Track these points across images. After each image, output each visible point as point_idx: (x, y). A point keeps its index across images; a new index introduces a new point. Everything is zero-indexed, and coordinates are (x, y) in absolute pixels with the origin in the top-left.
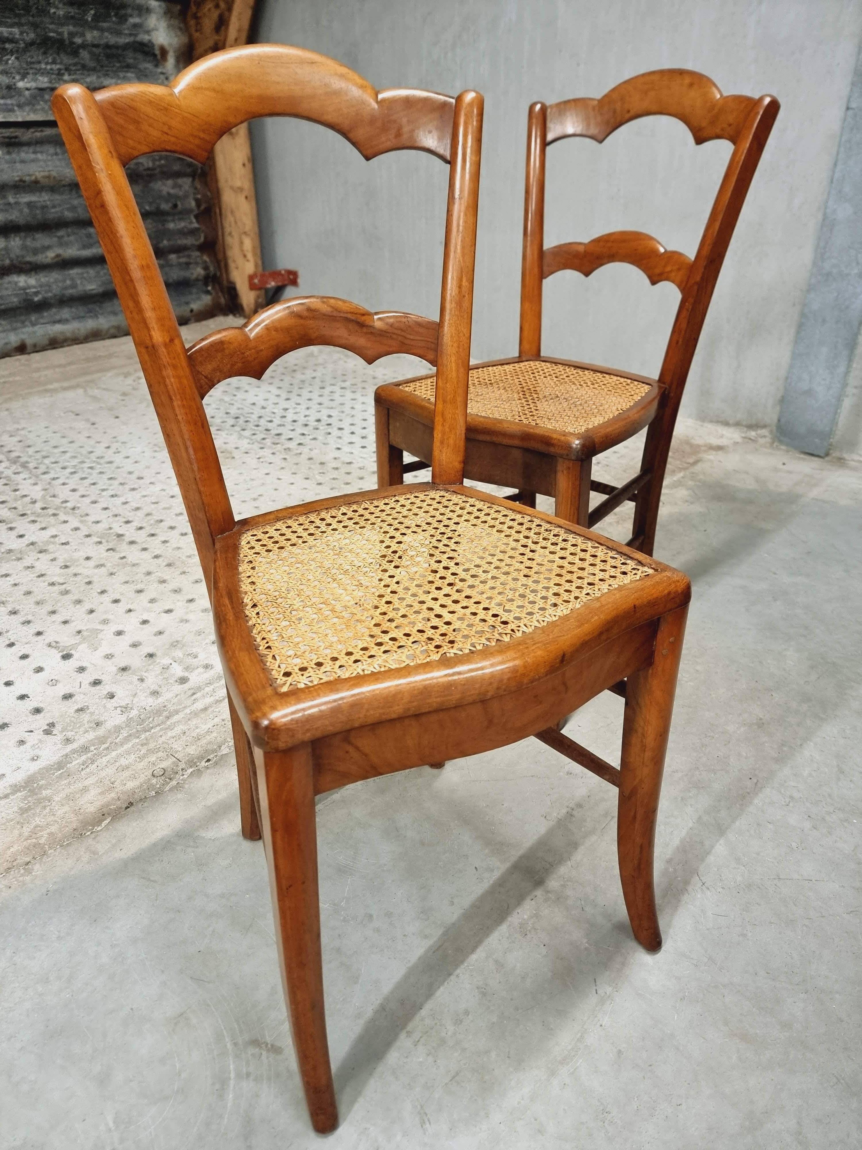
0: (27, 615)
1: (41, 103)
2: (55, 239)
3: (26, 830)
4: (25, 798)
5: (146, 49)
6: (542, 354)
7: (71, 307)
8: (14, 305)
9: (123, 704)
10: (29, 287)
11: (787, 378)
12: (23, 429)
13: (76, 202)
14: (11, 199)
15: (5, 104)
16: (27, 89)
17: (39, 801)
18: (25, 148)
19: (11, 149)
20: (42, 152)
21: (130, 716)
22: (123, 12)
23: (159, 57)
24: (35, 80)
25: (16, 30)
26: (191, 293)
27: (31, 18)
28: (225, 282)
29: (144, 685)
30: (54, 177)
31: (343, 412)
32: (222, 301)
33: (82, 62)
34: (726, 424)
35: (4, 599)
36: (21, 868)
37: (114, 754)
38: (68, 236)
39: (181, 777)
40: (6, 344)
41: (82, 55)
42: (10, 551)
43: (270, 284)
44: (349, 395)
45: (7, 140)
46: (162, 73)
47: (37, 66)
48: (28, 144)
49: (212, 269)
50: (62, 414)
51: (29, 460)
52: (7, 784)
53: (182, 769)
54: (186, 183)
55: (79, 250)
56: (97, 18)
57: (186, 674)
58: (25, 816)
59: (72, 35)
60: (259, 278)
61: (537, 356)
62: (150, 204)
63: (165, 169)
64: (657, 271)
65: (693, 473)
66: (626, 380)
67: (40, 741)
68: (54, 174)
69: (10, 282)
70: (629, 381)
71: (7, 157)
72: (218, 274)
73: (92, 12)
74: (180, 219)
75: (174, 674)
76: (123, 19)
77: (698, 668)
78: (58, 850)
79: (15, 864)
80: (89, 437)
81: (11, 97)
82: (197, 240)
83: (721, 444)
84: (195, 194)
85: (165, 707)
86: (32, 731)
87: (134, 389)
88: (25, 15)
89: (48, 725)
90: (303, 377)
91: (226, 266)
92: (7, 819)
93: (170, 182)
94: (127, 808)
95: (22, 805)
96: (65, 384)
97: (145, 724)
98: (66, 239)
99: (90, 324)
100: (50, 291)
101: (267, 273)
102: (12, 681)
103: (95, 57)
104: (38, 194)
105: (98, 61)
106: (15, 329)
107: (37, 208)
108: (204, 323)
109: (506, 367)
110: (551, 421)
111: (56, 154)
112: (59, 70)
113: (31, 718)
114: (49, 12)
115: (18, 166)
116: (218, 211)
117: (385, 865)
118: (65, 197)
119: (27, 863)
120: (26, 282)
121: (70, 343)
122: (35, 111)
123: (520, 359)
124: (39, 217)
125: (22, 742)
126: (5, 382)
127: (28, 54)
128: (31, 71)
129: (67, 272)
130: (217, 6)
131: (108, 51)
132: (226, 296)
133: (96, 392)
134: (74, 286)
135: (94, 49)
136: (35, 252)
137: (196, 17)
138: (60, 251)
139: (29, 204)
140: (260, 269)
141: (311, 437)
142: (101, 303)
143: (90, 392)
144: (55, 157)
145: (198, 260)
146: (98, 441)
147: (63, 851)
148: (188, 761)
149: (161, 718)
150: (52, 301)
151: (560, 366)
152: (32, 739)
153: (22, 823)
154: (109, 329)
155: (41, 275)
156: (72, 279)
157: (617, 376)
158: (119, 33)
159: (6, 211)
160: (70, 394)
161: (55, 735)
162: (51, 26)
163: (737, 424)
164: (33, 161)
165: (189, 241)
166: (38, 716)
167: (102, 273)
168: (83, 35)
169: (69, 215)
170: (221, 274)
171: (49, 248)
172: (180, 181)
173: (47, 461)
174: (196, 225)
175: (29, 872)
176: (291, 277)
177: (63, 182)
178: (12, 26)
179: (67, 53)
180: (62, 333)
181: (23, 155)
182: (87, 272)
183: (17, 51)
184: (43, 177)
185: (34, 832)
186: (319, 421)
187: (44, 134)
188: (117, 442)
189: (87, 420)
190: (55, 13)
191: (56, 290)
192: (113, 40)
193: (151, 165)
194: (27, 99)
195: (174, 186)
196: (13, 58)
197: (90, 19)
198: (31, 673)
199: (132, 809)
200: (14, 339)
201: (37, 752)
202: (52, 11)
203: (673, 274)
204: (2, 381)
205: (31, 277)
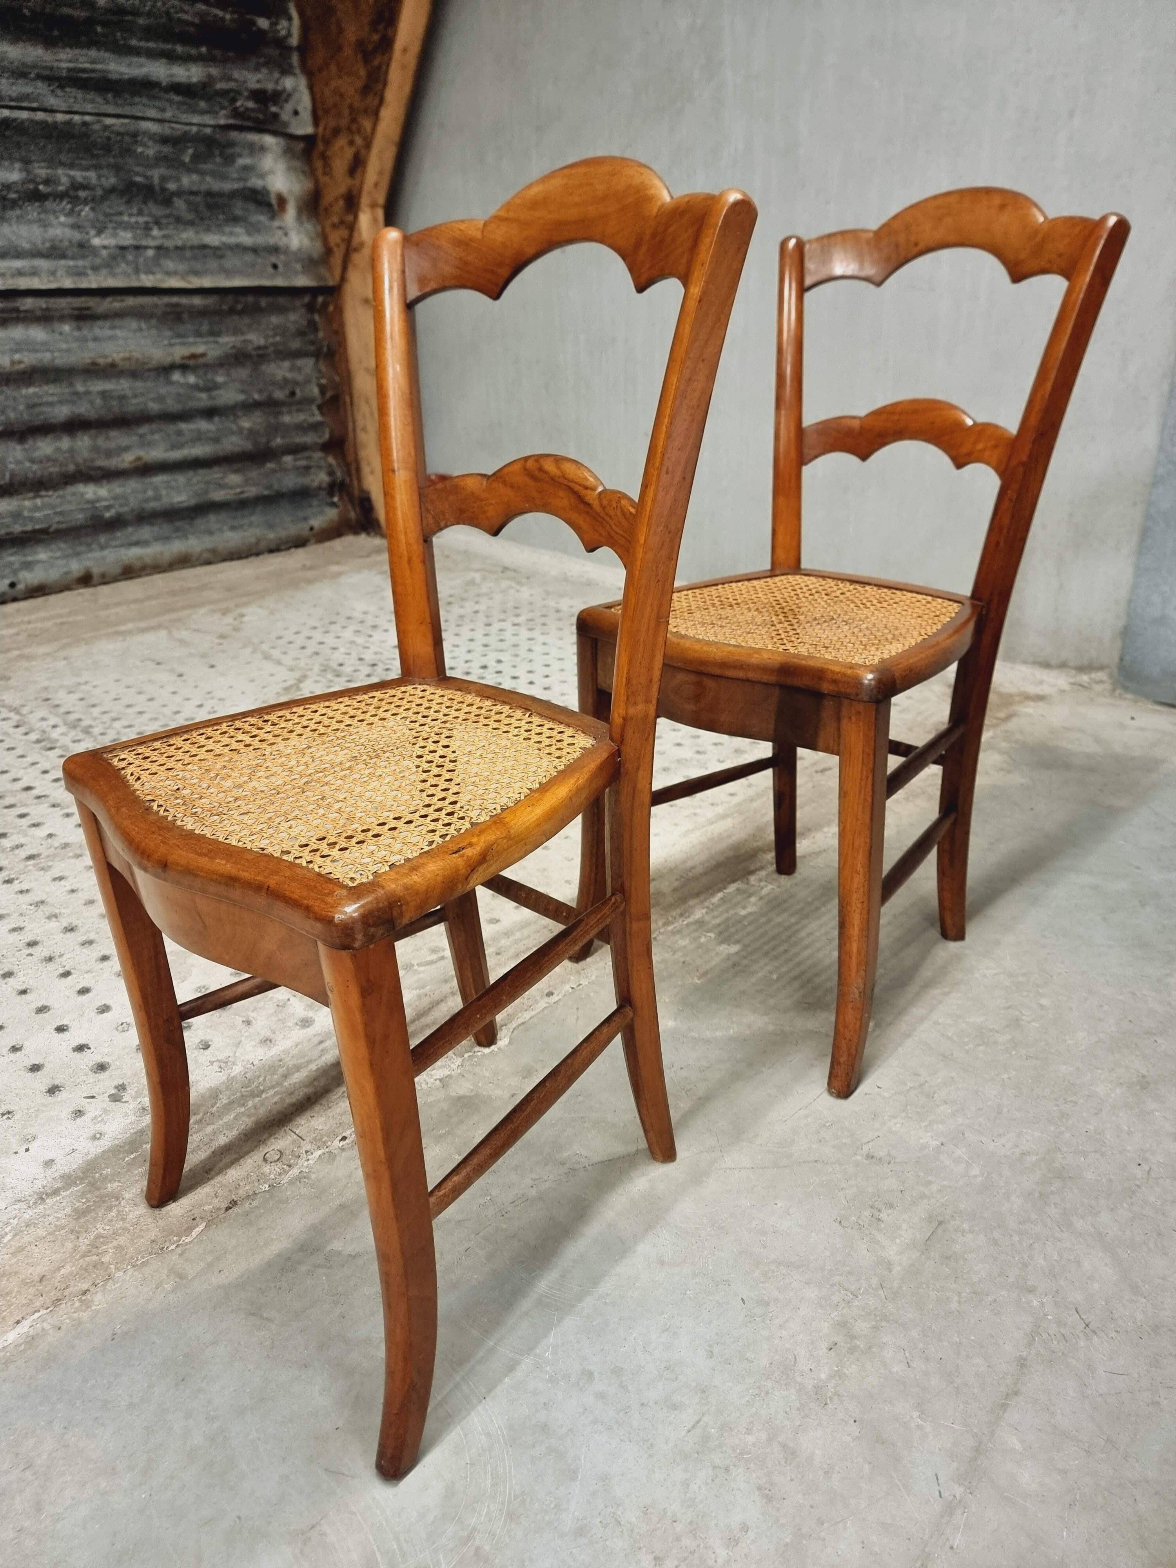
0: (88, 932)
1: (123, 265)
2: (135, 438)
3: (84, 1242)
4: (83, 1194)
5: (259, 197)
6: (803, 566)
7: (152, 524)
8: (78, 523)
9: (222, 1057)
10: (99, 500)
11: (1130, 601)
12: (86, 683)
13: (163, 391)
14: (80, 388)
15: (77, 267)
16: (105, 247)
17: (102, 1199)
18: (100, 323)
19: (82, 324)
20: (121, 328)
21: (233, 1074)
22: (229, 151)
23: (276, 207)
24: (115, 235)
25: (92, 175)
26: (310, 506)
27: (112, 160)
28: (356, 492)
29: (251, 1030)
30: (137, 360)
31: (517, 656)
32: (352, 515)
33: (175, 212)
34: (1046, 665)
35: (57, 911)
36: (76, 1299)
37: (209, 1129)
38: (153, 433)
39: (306, 1164)
40: (67, 573)
41: (176, 205)
42: (66, 846)
44: (524, 633)
45: (76, 312)
46: (280, 228)
47: (118, 218)
48: (105, 317)
49: (339, 474)
50: (138, 663)
51: (93, 723)
52: (57, 1174)
53: (307, 1152)
54: (307, 364)
55: (166, 450)
56: (196, 158)
57: (310, 1014)
58: (82, 1220)
59: (163, 179)
61: (796, 568)
62: (260, 391)
63: (280, 348)
64: (964, 450)
65: (1006, 732)
66: (924, 597)
67: (105, 1111)
68: (137, 355)
69: (73, 494)
70: (929, 598)
71: (77, 334)
72: (348, 480)
73: (190, 151)
74: (298, 411)
75: (293, 1014)
76: (229, 160)
77: (1044, 1001)
78: (130, 1273)
79: (66, 1293)
80: (174, 693)
81: (83, 257)
82: (320, 437)
83: (1041, 693)
84: (318, 378)
85: (280, 1060)
86: (93, 1097)
87: (236, 629)
88: (104, 156)
89: (116, 1087)
90: (462, 611)
91: (358, 470)
92: (56, 1226)
93: (287, 364)
94: (228, 1209)
95: (78, 1204)
96: (143, 624)
97: (253, 1086)
98: (149, 437)
99: (177, 547)
100: (127, 505)
102: (66, 1026)
103: (193, 207)
104: (114, 381)
105: (197, 211)
106: (78, 554)
107: (112, 398)
108: (327, 544)
109: (755, 582)
110: (830, 650)
111: (141, 330)
112: (147, 223)
113: (93, 1077)
114: (135, 151)
115: (91, 345)
116: (348, 399)
117: (607, 1295)
118: (150, 384)
119: (85, 1293)
120: (95, 493)
121: (148, 571)
122: (114, 275)
123: (772, 573)
124: (116, 409)
125: (79, 1113)
126: (62, 624)
127: (108, 203)
128: (110, 225)
129: (148, 480)
130: (351, 143)
131: (209, 200)
132: (358, 509)
133: (184, 634)
134: (157, 498)
135: (192, 198)
136: (109, 454)
137: (324, 157)
138: (141, 453)
139: (104, 394)
142: (193, 519)
143: (177, 634)
144: (138, 334)
145: (323, 463)
146: (187, 697)
147: (136, 1273)
148: (315, 1139)
149: (276, 1077)
150: (129, 517)
151: (830, 580)
152: (93, 1109)
153: (78, 1232)
154: (201, 554)
155: (115, 484)
156: (156, 489)
157: (912, 592)
158: (224, 177)
159: (73, 402)
160: (149, 637)
161: (127, 1102)
162: (138, 169)
163: (1063, 666)
164: (111, 338)
165: (309, 439)
166: (103, 1076)
167: (194, 481)
168: (178, 179)
169: (154, 407)
170: (351, 480)
171: (127, 449)
172: (300, 362)
173: (117, 725)
174: (318, 418)
175: (87, 1305)
177: (150, 366)
178: (87, 169)
179: (156, 202)
180: (140, 558)
181: (97, 331)
182: (176, 480)
183: (93, 200)
184: (124, 359)
185: (94, 1246)
186: (484, 667)
187: (124, 304)
188: (212, 698)
189: (172, 671)
190: (142, 153)
191: (134, 503)
192: (217, 185)
193: (262, 342)
194: (103, 259)
195: (292, 369)
196: (87, 208)
197: (187, 159)
198: (94, 1014)
199: (236, 1210)
200: (76, 567)
201: (100, 1127)
202: (140, 150)
203: (987, 453)
204: (59, 621)
205: (101, 487)
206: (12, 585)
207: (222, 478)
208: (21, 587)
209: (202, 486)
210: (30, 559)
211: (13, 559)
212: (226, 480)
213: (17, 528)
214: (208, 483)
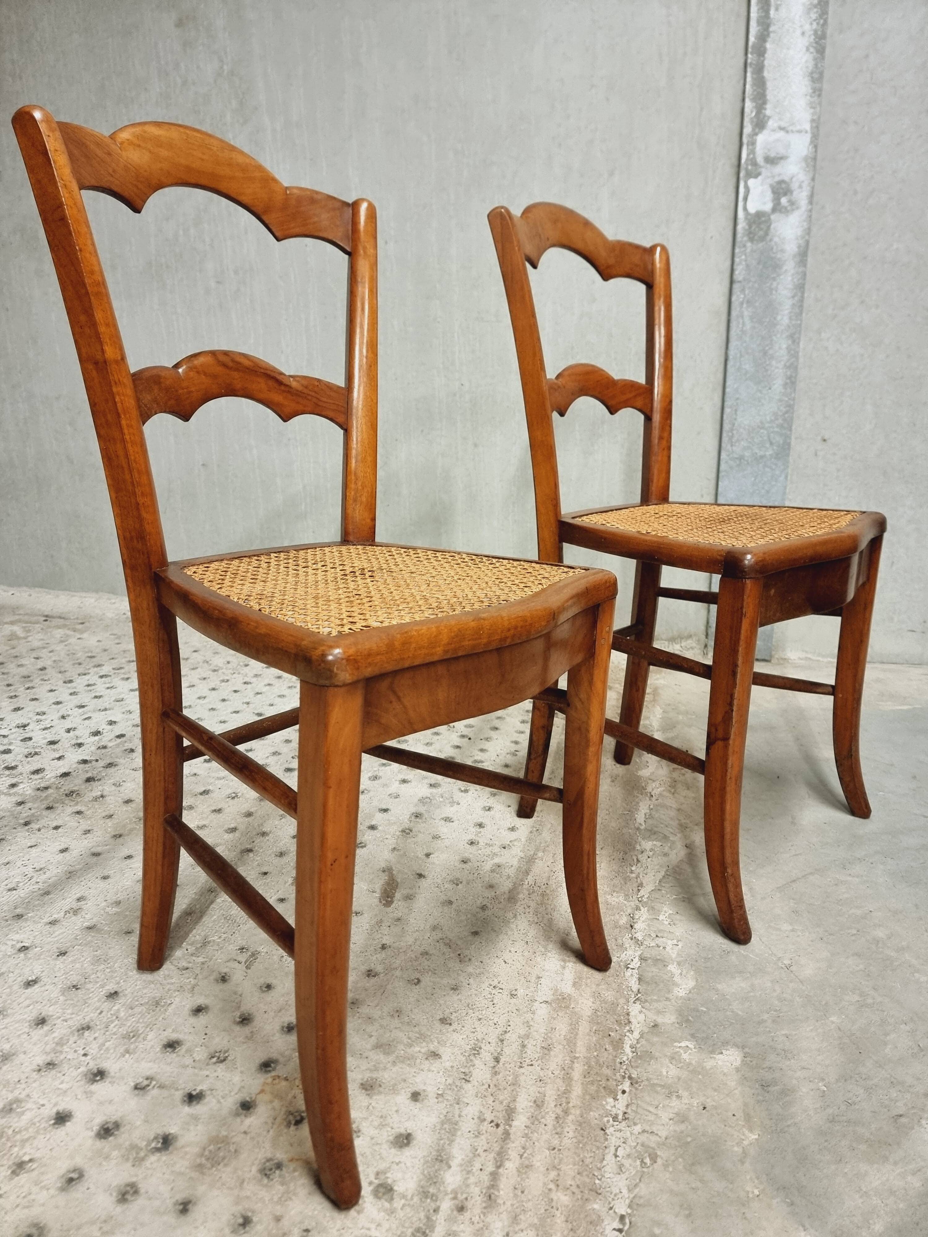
141: (101, 763)
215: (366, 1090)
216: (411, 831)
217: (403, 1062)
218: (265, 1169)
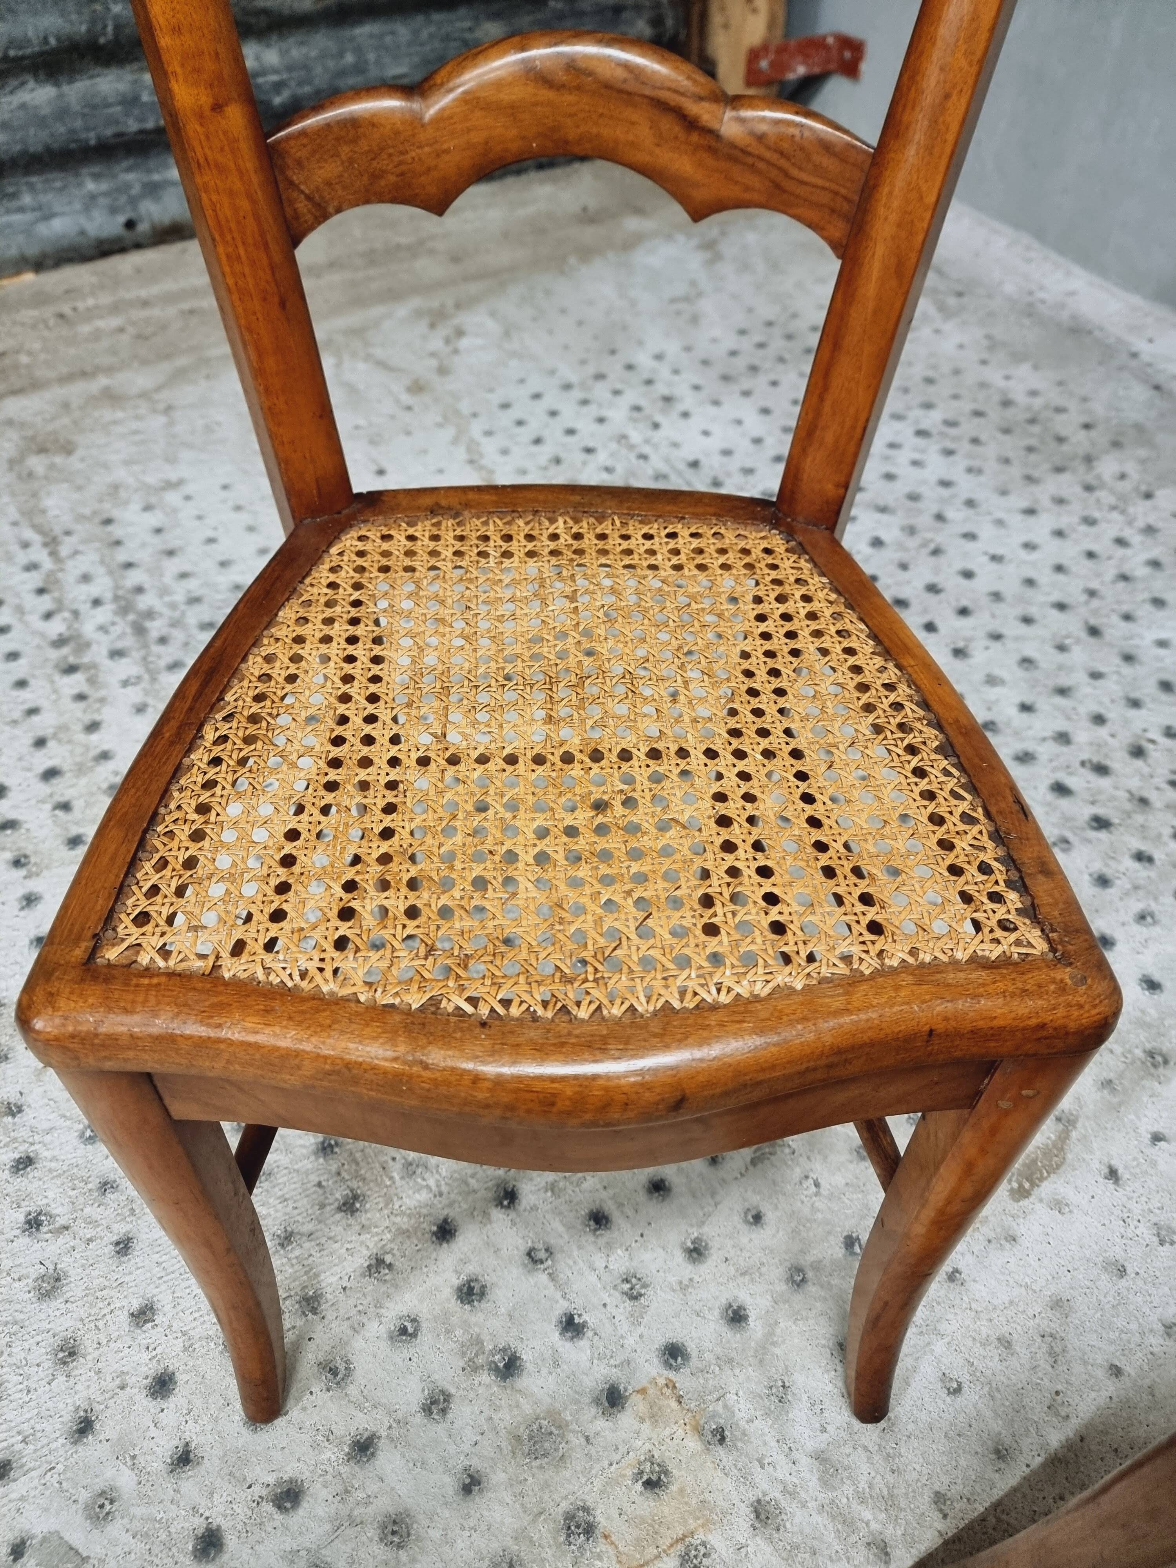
43: (795, 71)
49: (670, 22)
60: (772, 56)
72: (682, 37)
100: (310, 83)
101: (793, 43)
120: (258, 58)
126: (192, 312)
140: (779, 32)
155: (292, 40)
156: (358, 51)
167: (424, 34)
170: (689, 36)
176: (847, 55)
204: (186, 306)
205: (268, 46)
206: (130, 225)
207: (471, 30)
208: (143, 227)
209: (437, 44)
210: (156, 177)
211: (130, 177)
212: (478, 34)
213: (132, 126)
214: (447, 38)
215: (758, 1517)
216: (1166, 1062)
217: (834, 1518)
218: (574, 1517)
